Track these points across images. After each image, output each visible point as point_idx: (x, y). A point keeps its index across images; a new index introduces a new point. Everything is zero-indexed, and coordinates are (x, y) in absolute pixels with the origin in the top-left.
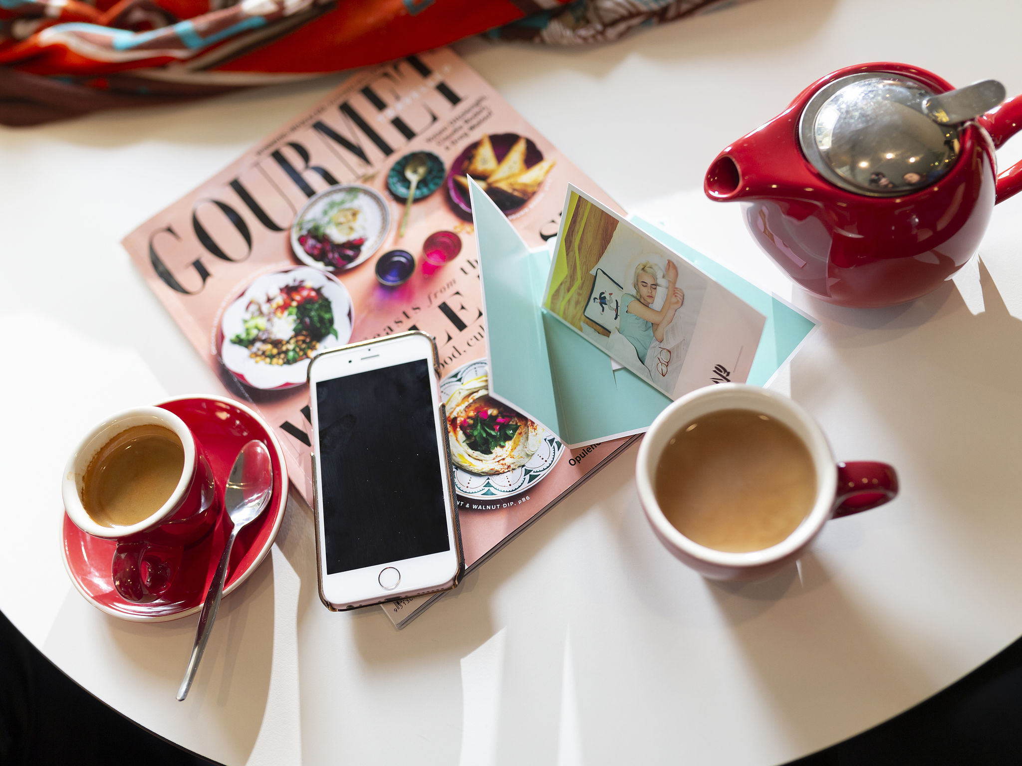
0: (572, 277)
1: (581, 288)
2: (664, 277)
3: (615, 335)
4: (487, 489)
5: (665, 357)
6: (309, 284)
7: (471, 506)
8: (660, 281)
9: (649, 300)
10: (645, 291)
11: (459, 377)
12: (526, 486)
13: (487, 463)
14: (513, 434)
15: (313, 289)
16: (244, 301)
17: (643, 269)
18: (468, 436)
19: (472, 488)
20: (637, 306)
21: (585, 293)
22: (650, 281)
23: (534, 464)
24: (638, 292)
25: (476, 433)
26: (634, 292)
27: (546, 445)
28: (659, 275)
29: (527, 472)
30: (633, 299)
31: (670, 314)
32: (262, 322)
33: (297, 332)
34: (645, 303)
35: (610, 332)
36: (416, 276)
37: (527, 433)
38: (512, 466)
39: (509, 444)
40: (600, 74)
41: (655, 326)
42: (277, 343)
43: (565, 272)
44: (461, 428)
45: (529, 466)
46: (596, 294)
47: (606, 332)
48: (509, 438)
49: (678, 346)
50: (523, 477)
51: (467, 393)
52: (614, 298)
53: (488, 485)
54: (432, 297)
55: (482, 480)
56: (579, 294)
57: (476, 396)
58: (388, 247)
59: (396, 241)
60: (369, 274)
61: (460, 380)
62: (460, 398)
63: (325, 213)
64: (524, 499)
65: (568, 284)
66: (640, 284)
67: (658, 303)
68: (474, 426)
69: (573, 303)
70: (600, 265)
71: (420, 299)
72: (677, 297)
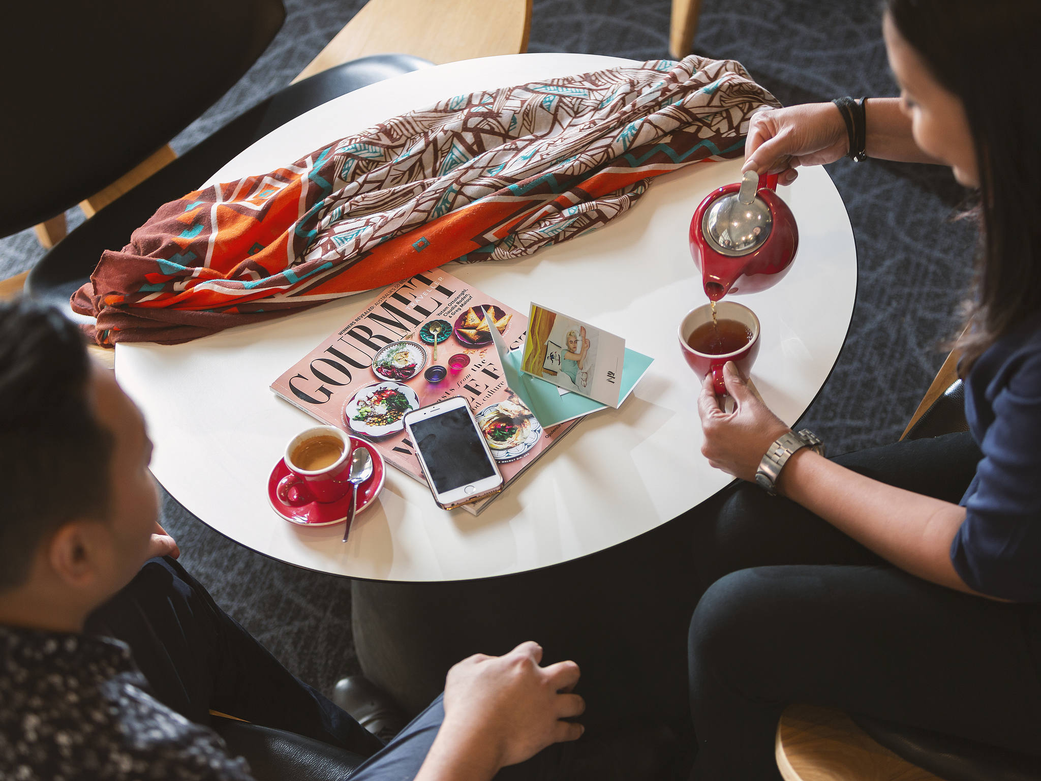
0: (536, 349)
1: (540, 354)
2: (580, 335)
3: (560, 374)
4: (507, 454)
5: (584, 377)
6: (389, 389)
7: (501, 462)
8: (579, 338)
9: (574, 350)
10: (572, 346)
11: (482, 414)
12: (526, 450)
13: (505, 445)
14: (516, 431)
15: (393, 390)
16: (355, 401)
17: (570, 335)
18: (493, 437)
19: (502, 455)
20: (569, 355)
21: (543, 356)
22: (573, 340)
23: (528, 441)
24: (569, 347)
25: (496, 434)
26: (567, 348)
27: (533, 432)
28: (578, 335)
29: (525, 444)
30: (566, 351)
31: (585, 353)
32: (369, 409)
33: (389, 410)
34: (571, 351)
35: (557, 373)
36: (448, 376)
37: (522, 430)
38: (518, 444)
39: (514, 436)
40: (527, 272)
41: (578, 362)
42: (380, 416)
43: (532, 347)
44: (489, 434)
45: (526, 442)
46: (548, 355)
47: (555, 373)
48: (514, 433)
49: (590, 369)
50: (524, 447)
51: (488, 420)
52: (557, 354)
53: (508, 453)
54: (460, 383)
55: (505, 452)
56: (540, 357)
57: (493, 420)
58: (429, 365)
59: (433, 363)
60: (422, 379)
61: (483, 415)
62: (485, 423)
63: (389, 356)
64: (526, 455)
65: (534, 354)
66: (569, 342)
67: (578, 351)
68: (495, 432)
69: (537, 363)
70: (549, 339)
71: (453, 385)
72: (587, 344)
